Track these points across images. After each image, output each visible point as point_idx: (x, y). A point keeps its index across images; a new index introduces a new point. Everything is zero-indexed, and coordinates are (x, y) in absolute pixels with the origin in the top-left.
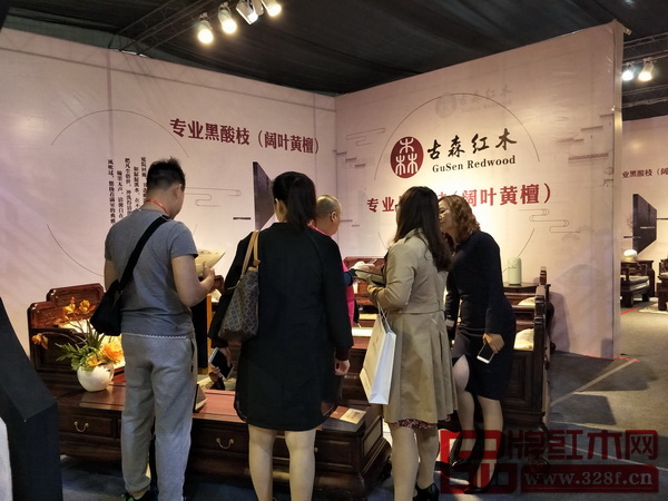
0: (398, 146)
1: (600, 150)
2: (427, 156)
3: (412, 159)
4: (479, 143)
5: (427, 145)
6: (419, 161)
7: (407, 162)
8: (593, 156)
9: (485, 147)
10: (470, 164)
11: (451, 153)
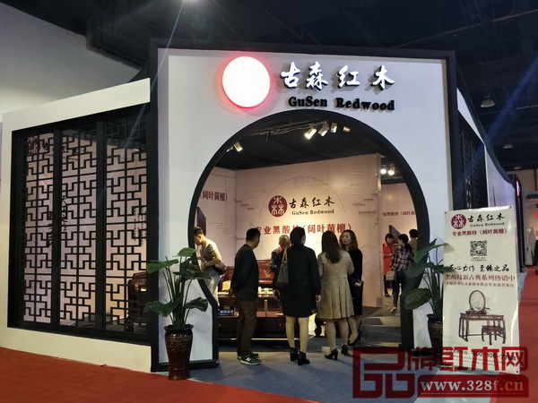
0: (273, 200)
1: (373, 210)
2: (289, 206)
3: (281, 207)
4: (316, 202)
5: (289, 201)
6: (285, 209)
7: (278, 209)
8: (369, 212)
9: (319, 204)
10: (312, 212)
11: (302, 205)
